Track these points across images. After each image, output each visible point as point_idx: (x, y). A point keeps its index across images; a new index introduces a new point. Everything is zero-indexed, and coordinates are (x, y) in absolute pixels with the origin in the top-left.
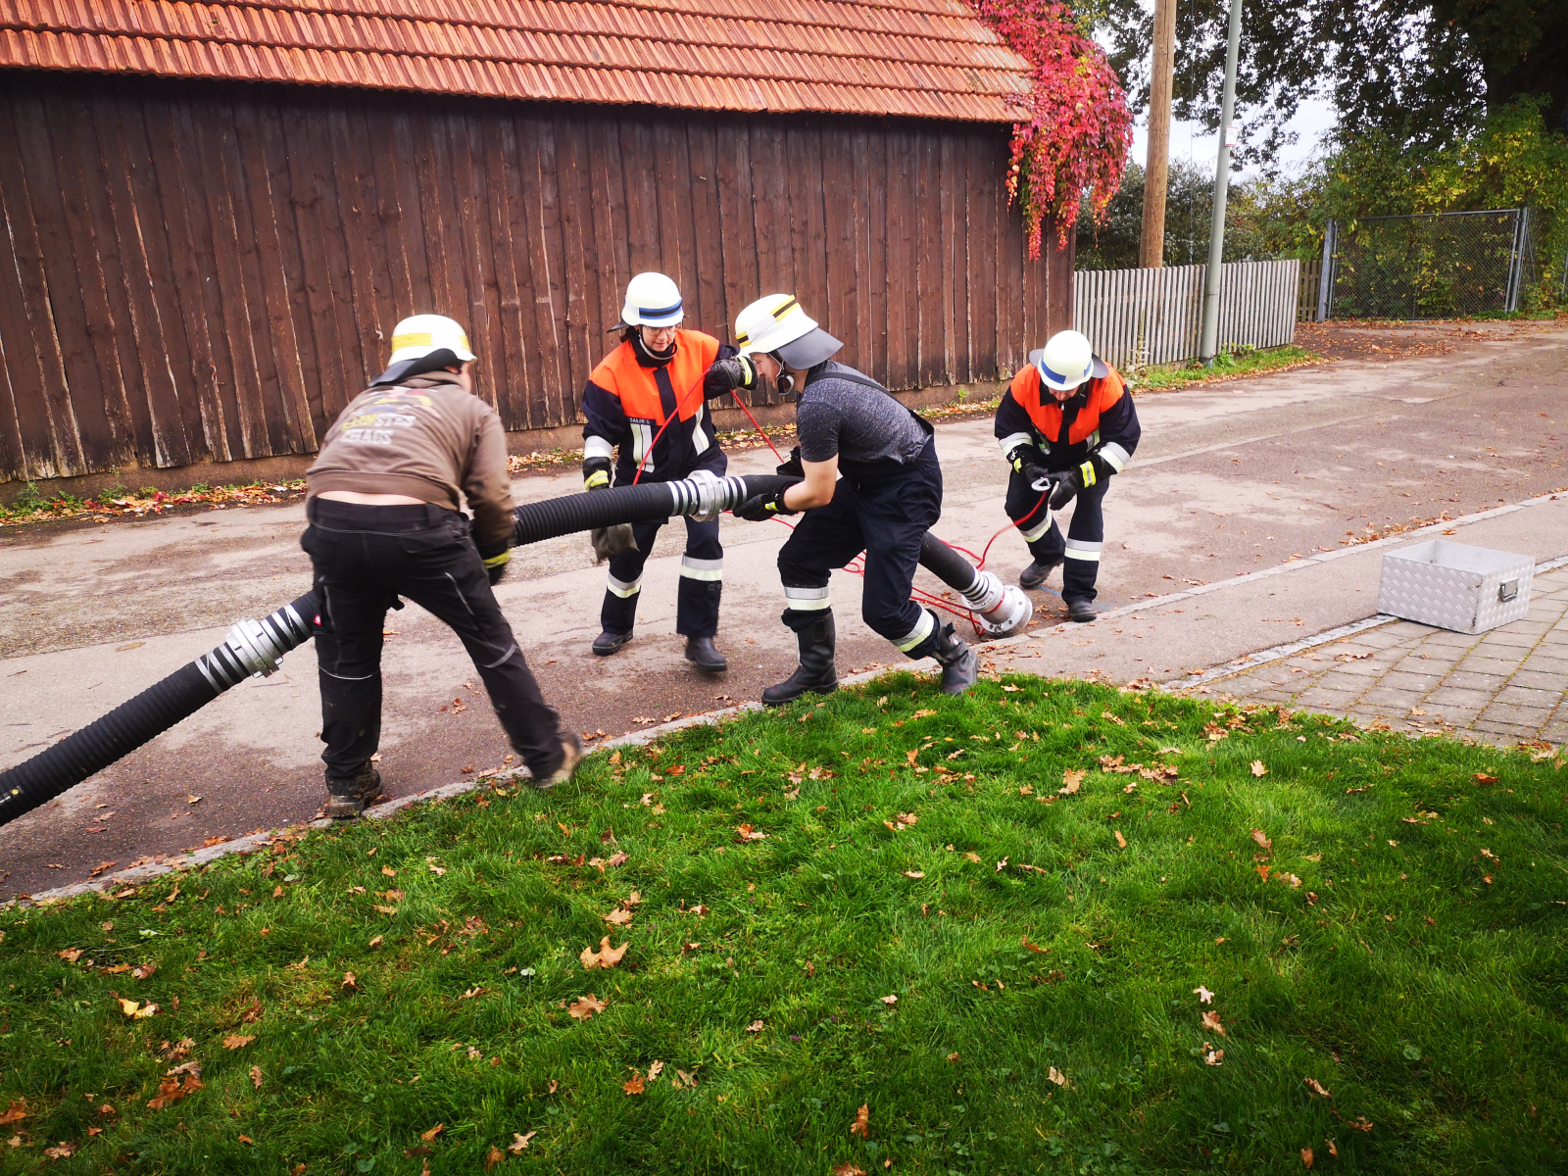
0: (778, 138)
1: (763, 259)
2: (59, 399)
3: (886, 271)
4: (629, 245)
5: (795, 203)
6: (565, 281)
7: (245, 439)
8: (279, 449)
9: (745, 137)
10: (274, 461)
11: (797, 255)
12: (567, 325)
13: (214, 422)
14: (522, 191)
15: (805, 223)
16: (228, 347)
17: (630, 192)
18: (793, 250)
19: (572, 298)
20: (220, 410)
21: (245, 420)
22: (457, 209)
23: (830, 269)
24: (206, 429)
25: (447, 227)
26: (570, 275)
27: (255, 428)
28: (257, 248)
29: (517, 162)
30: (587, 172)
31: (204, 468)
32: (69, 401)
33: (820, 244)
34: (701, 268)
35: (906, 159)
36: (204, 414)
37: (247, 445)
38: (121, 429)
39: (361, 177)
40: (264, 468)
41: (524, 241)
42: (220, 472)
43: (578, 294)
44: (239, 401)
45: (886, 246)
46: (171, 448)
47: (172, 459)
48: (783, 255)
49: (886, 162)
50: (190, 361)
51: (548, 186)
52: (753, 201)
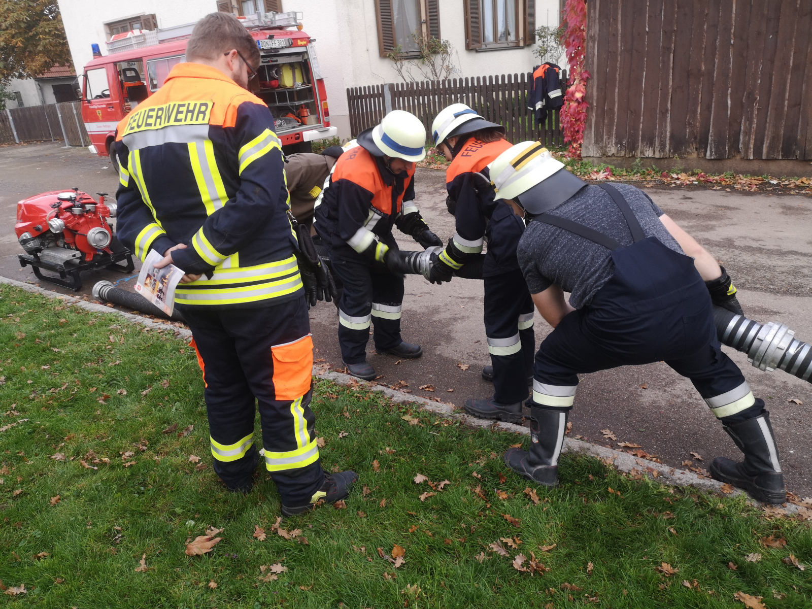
2: (664, 113)
7: (765, 146)
8: (787, 154)
10: (782, 163)
13: (748, 133)
16: (771, 83)
20: (754, 126)
21: (769, 133)
24: (741, 137)
27: (774, 139)
31: (735, 162)
32: (669, 115)
36: (742, 128)
37: (765, 150)
38: (692, 133)
40: (773, 167)
42: (744, 165)
44: (768, 120)
46: (717, 147)
47: (716, 154)
50: (744, 92)
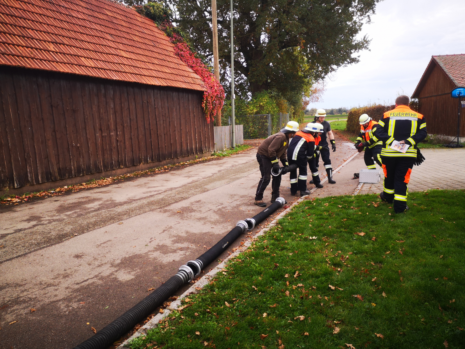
0: (159, 92)
1: (158, 123)
3: (181, 126)
4: (130, 119)
5: (163, 109)
6: (117, 128)
7: (40, 177)
8: (48, 180)
9: (153, 92)
10: (47, 184)
11: (164, 122)
12: (117, 141)
13: (31, 172)
14: (106, 104)
15: (165, 114)
16: (35, 149)
17: (130, 104)
18: (163, 121)
19: (118, 133)
20: (33, 169)
21: (39, 171)
22: (92, 109)
23: (171, 125)
24: (29, 175)
25: (89, 113)
26: (118, 127)
27: (42, 173)
28: (43, 119)
29: (105, 96)
30: (121, 99)
31: (28, 187)
33: (168, 119)
34: (146, 125)
35: (183, 98)
36: (28, 170)
37: (40, 179)
38: (5, 176)
39: (69, 99)
40: (43, 186)
41: (107, 117)
42: (32, 188)
43: (120, 132)
44: (38, 165)
45: (180, 120)
46: (19, 181)
47: (19, 185)
48: (162, 122)
49: (179, 99)
50: (25, 153)
51: (112, 103)
52: (155, 108)
